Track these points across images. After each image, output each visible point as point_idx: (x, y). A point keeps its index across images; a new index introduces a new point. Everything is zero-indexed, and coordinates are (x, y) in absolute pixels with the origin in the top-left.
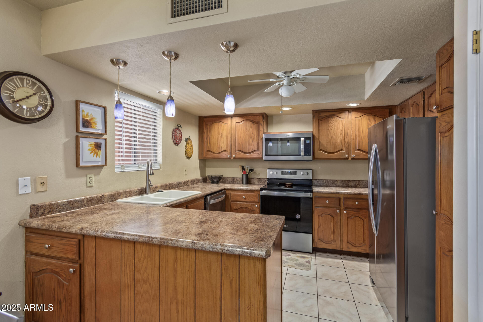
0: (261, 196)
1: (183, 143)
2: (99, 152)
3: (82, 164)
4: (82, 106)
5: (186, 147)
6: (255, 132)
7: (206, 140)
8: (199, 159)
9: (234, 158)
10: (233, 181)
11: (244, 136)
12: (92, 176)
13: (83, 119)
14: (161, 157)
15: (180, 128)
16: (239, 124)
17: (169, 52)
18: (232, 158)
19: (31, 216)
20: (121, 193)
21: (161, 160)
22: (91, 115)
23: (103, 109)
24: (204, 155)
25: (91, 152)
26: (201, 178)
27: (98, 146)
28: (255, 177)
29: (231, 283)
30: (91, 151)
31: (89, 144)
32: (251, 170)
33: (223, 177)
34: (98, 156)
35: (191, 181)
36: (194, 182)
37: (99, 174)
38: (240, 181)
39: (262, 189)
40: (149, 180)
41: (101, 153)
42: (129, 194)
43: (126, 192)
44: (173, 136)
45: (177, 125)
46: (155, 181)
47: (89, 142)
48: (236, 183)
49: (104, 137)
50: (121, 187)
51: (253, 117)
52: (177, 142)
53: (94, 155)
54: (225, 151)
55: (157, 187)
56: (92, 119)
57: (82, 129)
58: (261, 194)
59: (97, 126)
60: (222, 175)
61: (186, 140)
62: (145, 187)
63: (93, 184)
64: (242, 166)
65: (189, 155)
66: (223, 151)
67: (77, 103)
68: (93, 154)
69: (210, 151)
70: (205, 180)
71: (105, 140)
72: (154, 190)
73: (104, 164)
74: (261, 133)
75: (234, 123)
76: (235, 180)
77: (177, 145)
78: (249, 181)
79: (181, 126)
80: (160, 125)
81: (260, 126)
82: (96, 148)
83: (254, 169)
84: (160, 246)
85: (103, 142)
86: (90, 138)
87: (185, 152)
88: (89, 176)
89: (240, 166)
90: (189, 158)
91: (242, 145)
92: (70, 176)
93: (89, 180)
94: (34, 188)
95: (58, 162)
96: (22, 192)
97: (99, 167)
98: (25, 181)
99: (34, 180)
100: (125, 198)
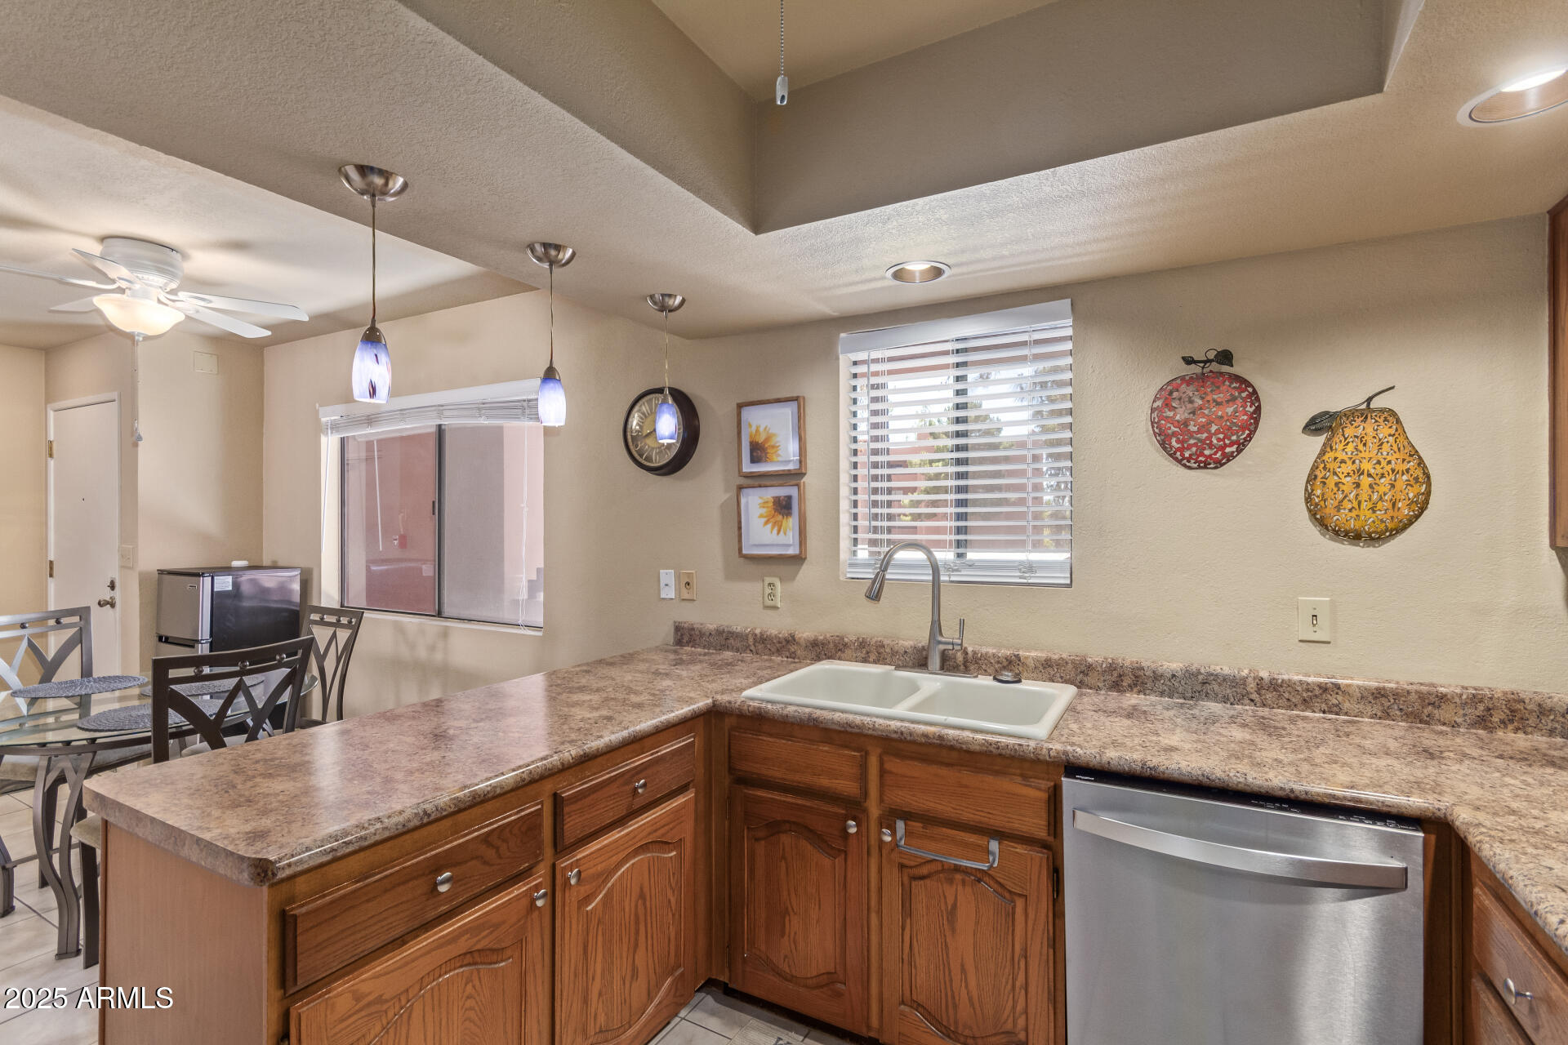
2: (784, 522)
3: (750, 550)
4: (749, 413)
12: (774, 580)
13: (751, 441)
15: (1227, 367)
22: (766, 428)
23: (797, 405)
25: (766, 523)
27: (783, 507)
30: (764, 520)
31: (760, 501)
34: (782, 530)
37: (793, 578)
41: (792, 523)
47: (760, 498)
49: (799, 479)
50: (858, 625)
53: (773, 528)
56: (767, 439)
57: (750, 469)
59: (781, 454)
63: (777, 602)
67: (740, 408)
68: (769, 526)
71: (800, 488)
73: (800, 553)
82: (776, 510)
85: (795, 494)
86: (760, 486)
88: (768, 580)
90: (1362, 536)
92: (731, 575)
93: (768, 591)
94: (678, 591)
95: (712, 547)
96: (663, 596)
97: (798, 560)
98: (667, 576)
99: (678, 577)
100: (865, 660)
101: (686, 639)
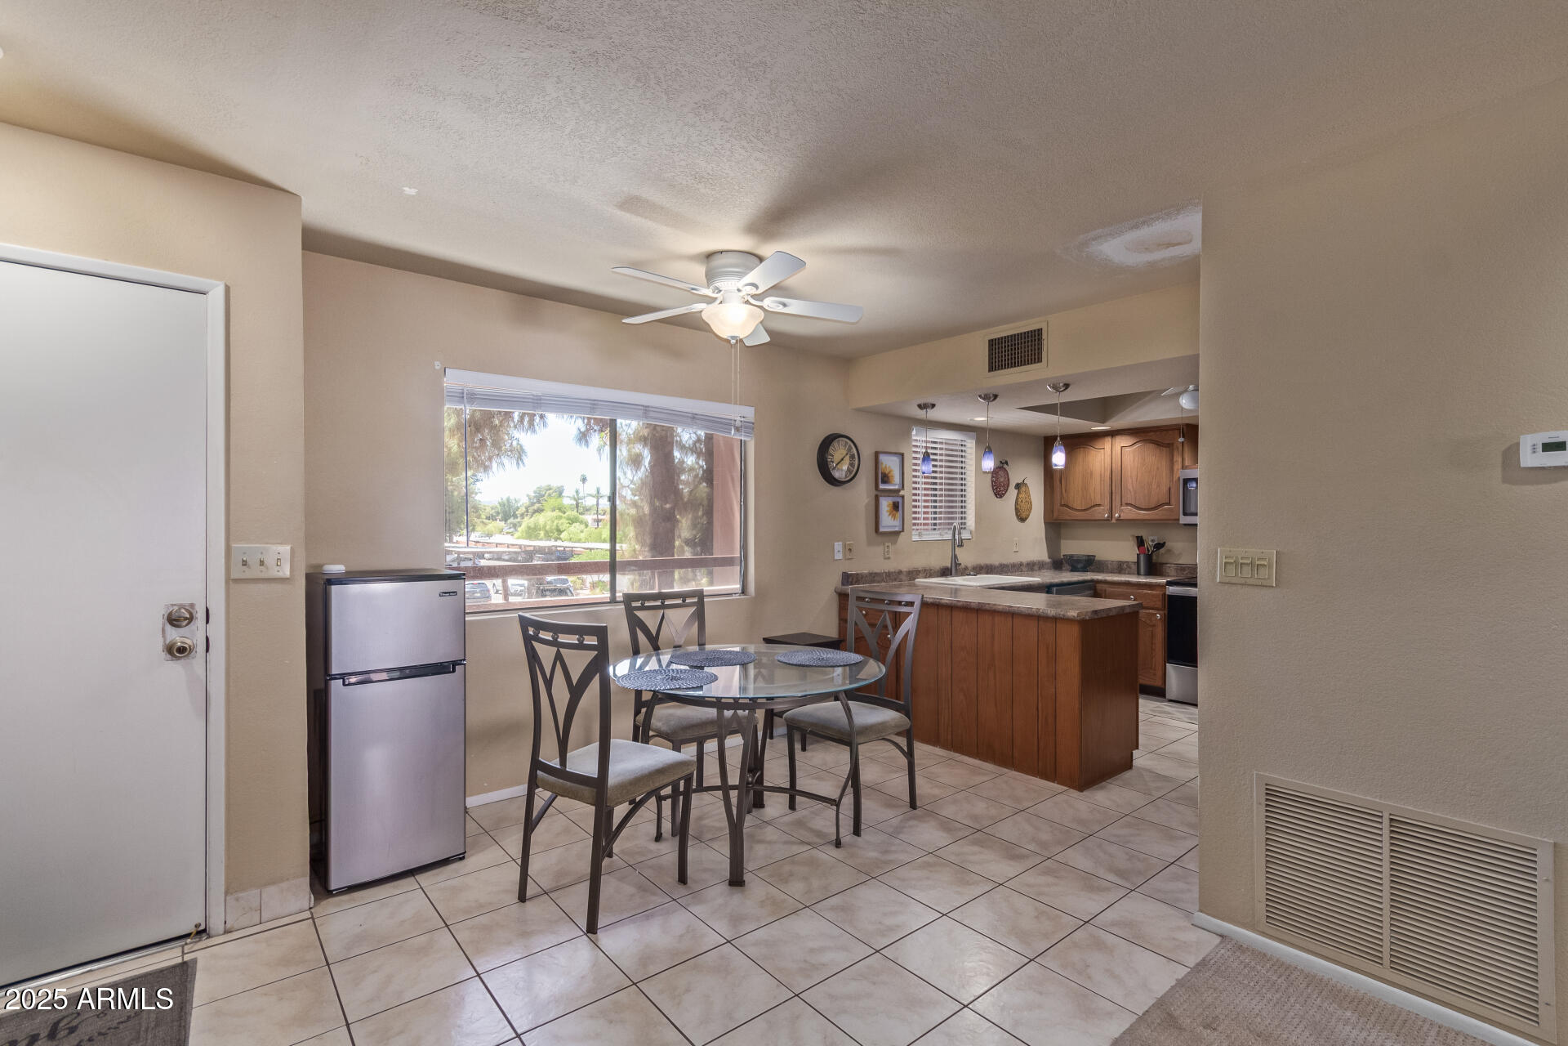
0: (1169, 595)
1: (1012, 493)
2: (896, 514)
3: (881, 530)
4: (882, 458)
5: (1017, 499)
6: (1164, 464)
7: (1058, 483)
8: (1046, 523)
9: (1118, 520)
10: (1120, 568)
11: (1139, 475)
12: (890, 544)
13: (882, 473)
14: (974, 519)
15: (1005, 466)
16: (1128, 449)
17: (986, 395)
18: (1114, 521)
19: (843, 584)
20: (919, 571)
21: (974, 525)
22: (890, 466)
23: (901, 457)
24: (1055, 514)
25: (889, 515)
26: (1048, 560)
27: (896, 507)
28: (1170, 561)
29: (1048, 648)
30: (890, 513)
31: (888, 504)
32: (1159, 546)
33: (1096, 558)
34: (895, 518)
35: (1028, 564)
36: (1032, 567)
37: (894, 543)
38: (1134, 567)
39: (1169, 583)
40: (956, 557)
41: (898, 515)
42: (929, 573)
43: (925, 570)
44: (992, 481)
45: (1001, 462)
46: (966, 557)
47: (888, 502)
48: (1125, 574)
49: (902, 493)
50: (919, 562)
51: (1158, 433)
52: (999, 490)
54: (1099, 505)
55: (966, 568)
56: (889, 472)
57: (882, 486)
58: (1167, 593)
59: (896, 480)
60: (1095, 556)
61: (1018, 486)
62: (949, 565)
63: (891, 556)
64: (1138, 537)
65: (1024, 516)
66: (1094, 506)
67: (877, 454)
68: (891, 516)
69: (1067, 506)
70: (1057, 564)
71: (903, 497)
72: (964, 572)
73: (901, 530)
74: (1177, 466)
75: (1117, 448)
76: (1125, 566)
77: (1001, 497)
78: (1153, 568)
79: (1007, 463)
80: (971, 465)
81: (1175, 453)
82: (894, 509)
83: (1164, 543)
84: (977, 610)
85: (900, 500)
86: (888, 496)
87: (1016, 509)
88: (887, 544)
89: (1133, 536)
90: (1022, 519)
91: (1135, 493)
92: (870, 543)
93: (886, 550)
94: (844, 555)
95: (861, 527)
96: (836, 558)
97: (897, 533)
98: (838, 546)
99: (844, 546)
100: (926, 578)
101: (855, 580)
